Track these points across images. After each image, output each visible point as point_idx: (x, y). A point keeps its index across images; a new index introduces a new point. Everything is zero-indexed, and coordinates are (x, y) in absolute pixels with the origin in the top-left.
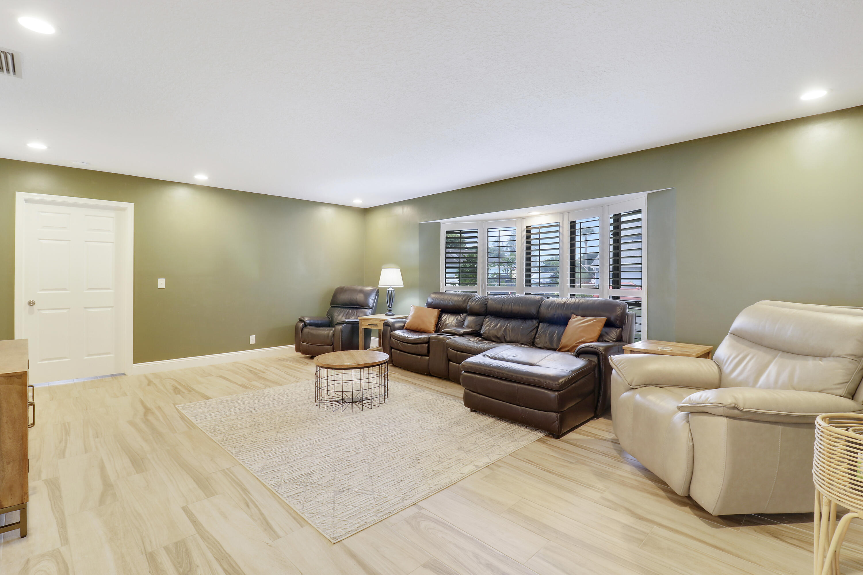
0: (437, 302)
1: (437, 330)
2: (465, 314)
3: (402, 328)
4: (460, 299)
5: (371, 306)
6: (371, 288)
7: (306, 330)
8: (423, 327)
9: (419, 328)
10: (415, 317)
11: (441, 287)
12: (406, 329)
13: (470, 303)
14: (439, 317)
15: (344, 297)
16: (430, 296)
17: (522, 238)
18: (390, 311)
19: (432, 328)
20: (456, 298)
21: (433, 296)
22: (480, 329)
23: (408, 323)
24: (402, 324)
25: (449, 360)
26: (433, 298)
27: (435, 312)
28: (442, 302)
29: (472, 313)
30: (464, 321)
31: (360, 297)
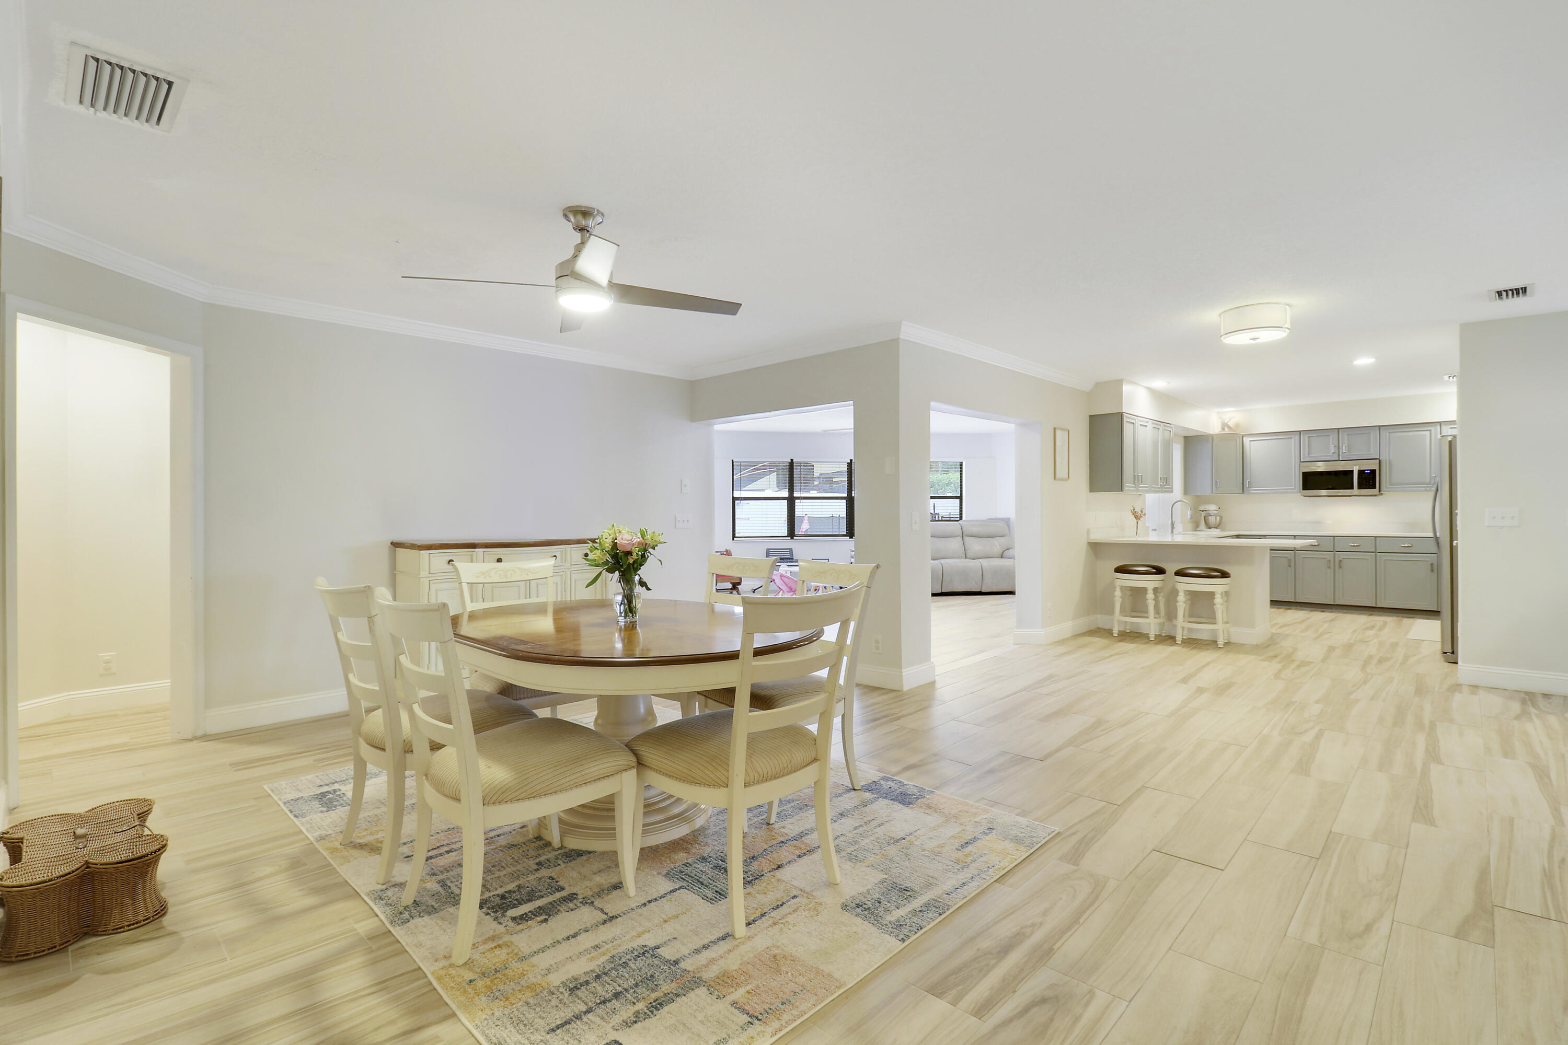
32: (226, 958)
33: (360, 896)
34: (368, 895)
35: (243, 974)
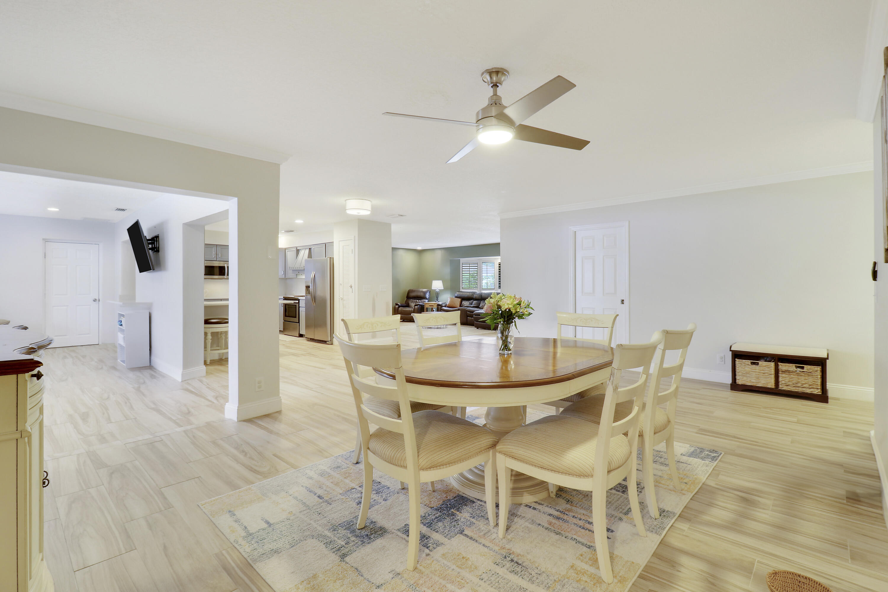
0: (460, 296)
1: (460, 306)
2: (472, 300)
3: (445, 306)
4: (471, 294)
5: (427, 298)
6: (426, 290)
7: (400, 309)
8: (454, 306)
9: (453, 306)
10: (450, 302)
11: (461, 289)
12: (447, 307)
13: (475, 295)
14: (461, 302)
15: (412, 294)
16: (456, 293)
17: (497, 270)
18: (437, 300)
19: (459, 306)
20: (468, 294)
21: (457, 293)
22: (479, 306)
23: (448, 304)
24: (445, 305)
25: (468, 317)
26: (457, 294)
27: (459, 300)
28: (462, 296)
29: (476, 299)
30: (472, 303)
31: (422, 294)
32: (757, 562)
33: (663, 539)
34: (660, 535)
35: (756, 547)
